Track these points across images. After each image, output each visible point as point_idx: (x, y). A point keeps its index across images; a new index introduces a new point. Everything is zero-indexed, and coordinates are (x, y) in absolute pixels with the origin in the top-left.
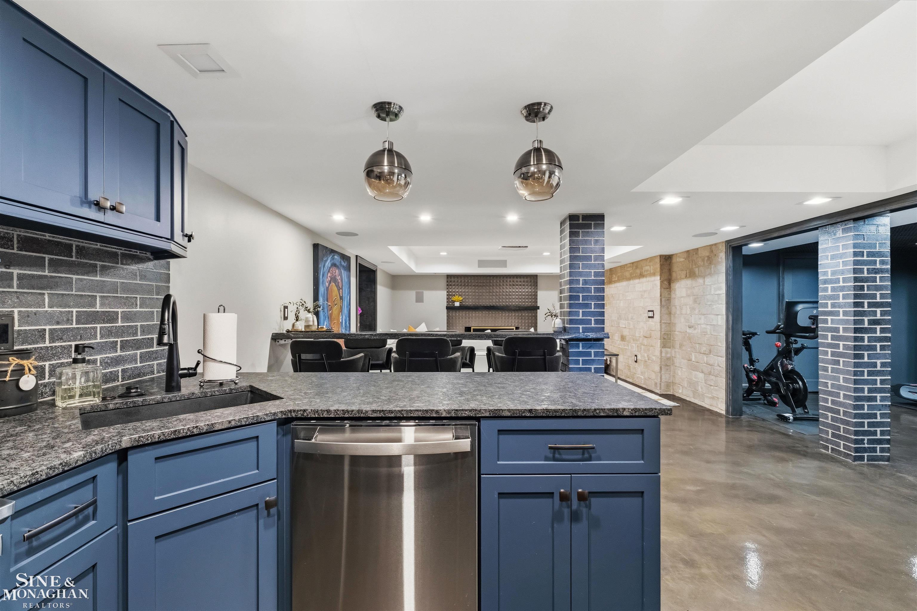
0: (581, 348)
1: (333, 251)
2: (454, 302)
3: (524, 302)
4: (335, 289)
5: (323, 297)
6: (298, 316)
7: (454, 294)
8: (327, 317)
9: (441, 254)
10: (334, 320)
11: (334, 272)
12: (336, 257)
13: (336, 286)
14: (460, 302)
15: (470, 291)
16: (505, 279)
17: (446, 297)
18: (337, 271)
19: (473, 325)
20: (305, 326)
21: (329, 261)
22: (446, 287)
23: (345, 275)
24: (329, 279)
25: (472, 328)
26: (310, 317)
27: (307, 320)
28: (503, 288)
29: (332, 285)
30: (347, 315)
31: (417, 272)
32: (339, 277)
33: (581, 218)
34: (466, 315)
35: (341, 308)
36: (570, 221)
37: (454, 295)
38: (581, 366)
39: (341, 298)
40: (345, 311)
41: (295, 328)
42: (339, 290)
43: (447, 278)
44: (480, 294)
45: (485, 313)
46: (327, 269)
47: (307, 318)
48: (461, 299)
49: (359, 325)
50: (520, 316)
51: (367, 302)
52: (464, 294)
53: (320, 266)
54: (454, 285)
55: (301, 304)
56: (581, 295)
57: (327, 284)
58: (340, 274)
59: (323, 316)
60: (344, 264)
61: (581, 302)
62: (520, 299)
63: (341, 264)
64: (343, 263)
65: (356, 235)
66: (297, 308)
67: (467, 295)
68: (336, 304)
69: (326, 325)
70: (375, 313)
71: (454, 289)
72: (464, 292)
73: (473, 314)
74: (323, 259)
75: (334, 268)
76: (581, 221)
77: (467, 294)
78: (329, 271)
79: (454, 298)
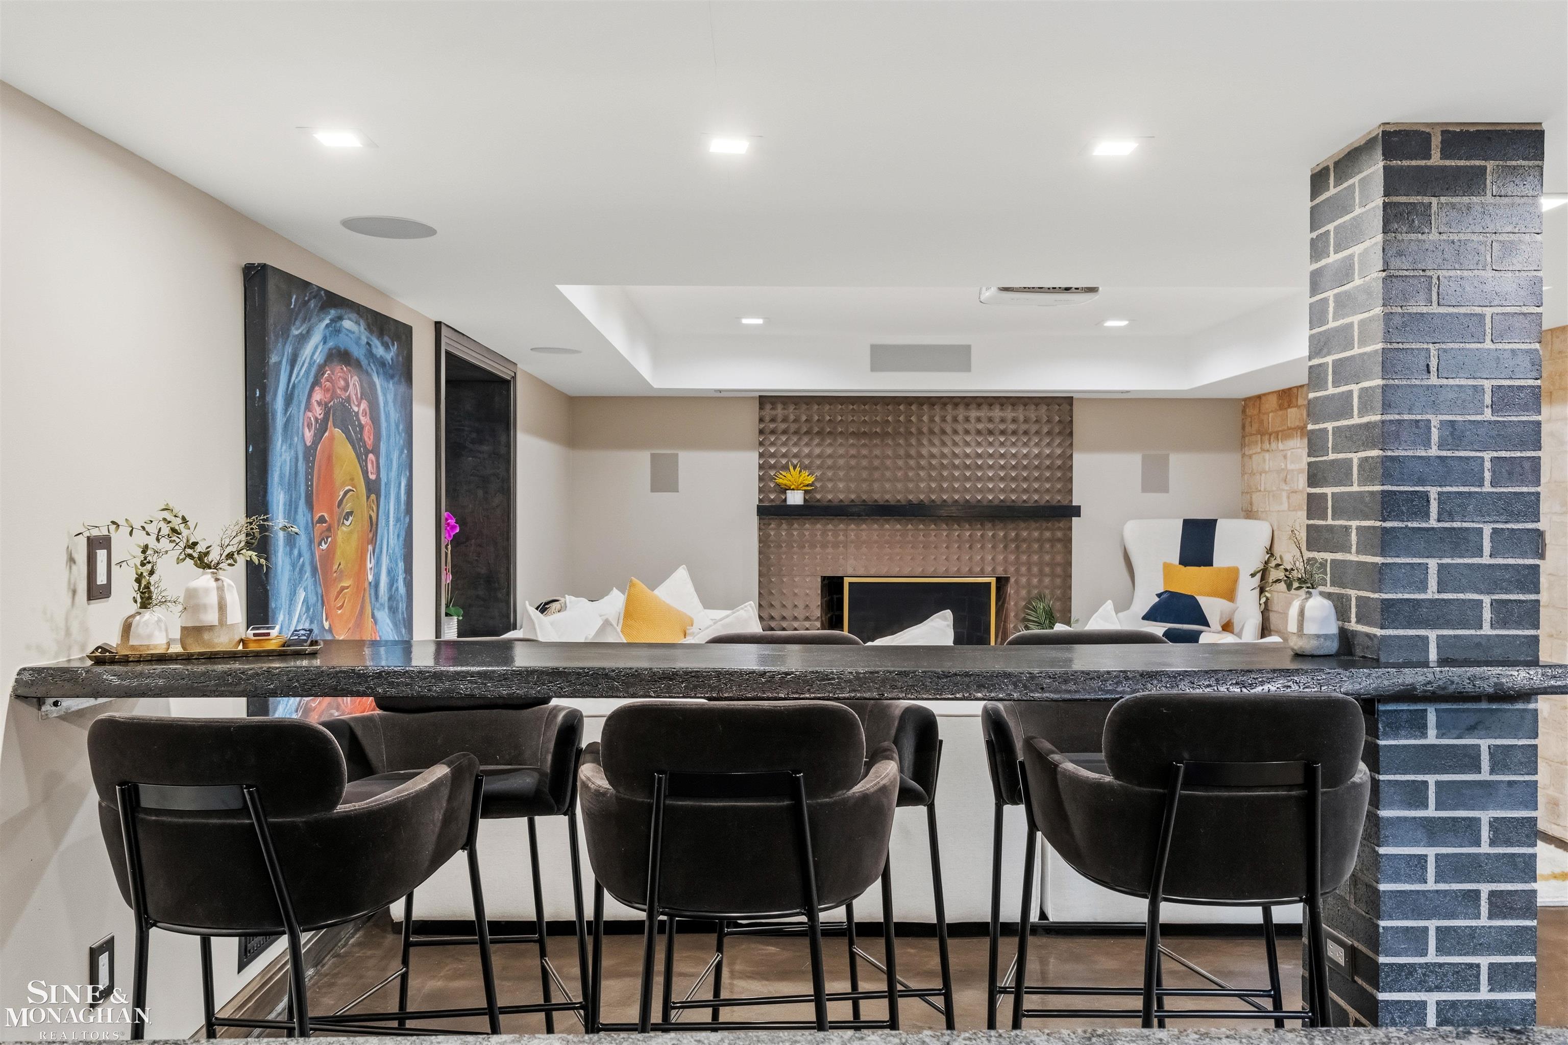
0: (1432, 732)
1: (332, 301)
2: (784, 490)
3: (1025, 491)
4: (344, 451)
5: (291, 487)
6: (147, 587)
7: (784, 461)
8: (308, 568)
9: (745, 321)
10: (340, 579)
11: (342, 383)
12: (347, 324)
13: (349, 437)
14: (806, 492)
15: (841, 451)
16: (950, 411)
17: (755, 473)
18: (354, 380)
19: (850, 571)
20: (184, 629)
21: (316, 338)
22: (755, 437)
23: (390, 398)
24: (318, 411)
25: (847, 581)
26: (207, 591)
27: (191, 603)
28: (944, 444)
29: (332, 438)
30: (399, 552)
31: (656, 385)
32: (364, 405)
33: (1436, 141)
34: (824, 533)
35: (373, 525)
36: (1387, 155)
37: (785, 468)
38: (1431, 812)
39: (373, 488)
40: (390, 537)
41: (133, 642)
42: (361, 458)
43: (762, 406)
44: (876, 463)
45: (891, 528)
46: (309, 369)
47: (191, 594)
48: (811, 480)
49: (447, 579)
50: (1013, 540)
51: (480, 493)
52: (818, 462)
53: (274, 359)
54: (784, 432)
55: (166, 530)
56: (1433, 492)
57: (309, 435)
58: (369, 394)
59: (288, 567)
60: (387, 353)
61: (1433, 523)
62: (1014, 479)
63: (370, 354)
64: (379, 351)
65: (429, 231)
66: (145, 549)
67: (829, 468)
68: (350, 513)
69: (306, 601)
70: (508, 532)
71: (784, 444)
72: (819, 456)
73: (852, 531)
74: (286, 333)
75: (339, 371)
76: (1436, 159)
77: (830, 462)
78: (316, 383)
79: (784, 478)
